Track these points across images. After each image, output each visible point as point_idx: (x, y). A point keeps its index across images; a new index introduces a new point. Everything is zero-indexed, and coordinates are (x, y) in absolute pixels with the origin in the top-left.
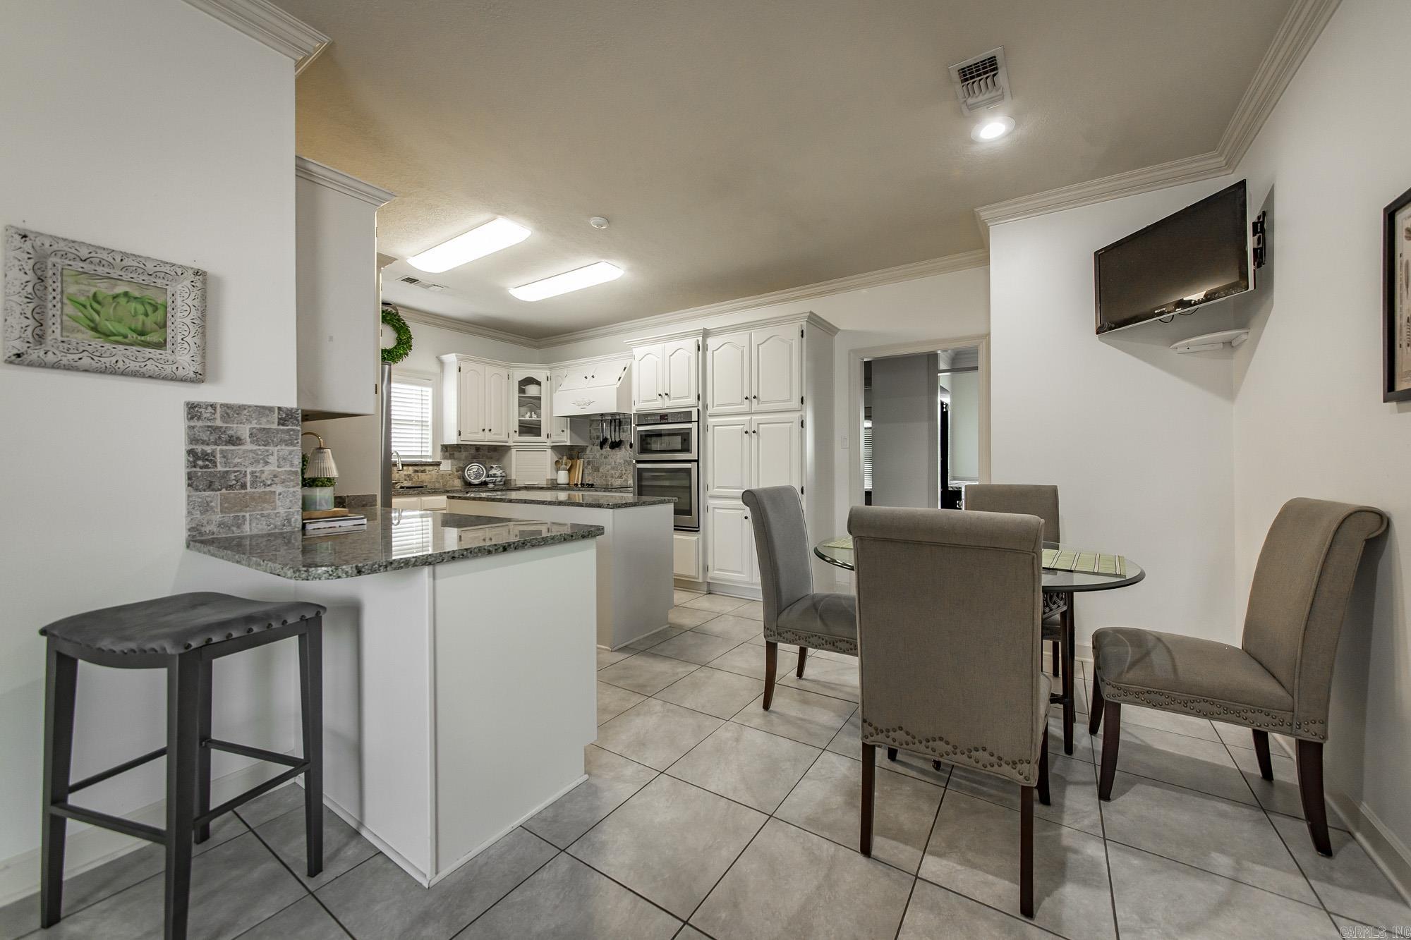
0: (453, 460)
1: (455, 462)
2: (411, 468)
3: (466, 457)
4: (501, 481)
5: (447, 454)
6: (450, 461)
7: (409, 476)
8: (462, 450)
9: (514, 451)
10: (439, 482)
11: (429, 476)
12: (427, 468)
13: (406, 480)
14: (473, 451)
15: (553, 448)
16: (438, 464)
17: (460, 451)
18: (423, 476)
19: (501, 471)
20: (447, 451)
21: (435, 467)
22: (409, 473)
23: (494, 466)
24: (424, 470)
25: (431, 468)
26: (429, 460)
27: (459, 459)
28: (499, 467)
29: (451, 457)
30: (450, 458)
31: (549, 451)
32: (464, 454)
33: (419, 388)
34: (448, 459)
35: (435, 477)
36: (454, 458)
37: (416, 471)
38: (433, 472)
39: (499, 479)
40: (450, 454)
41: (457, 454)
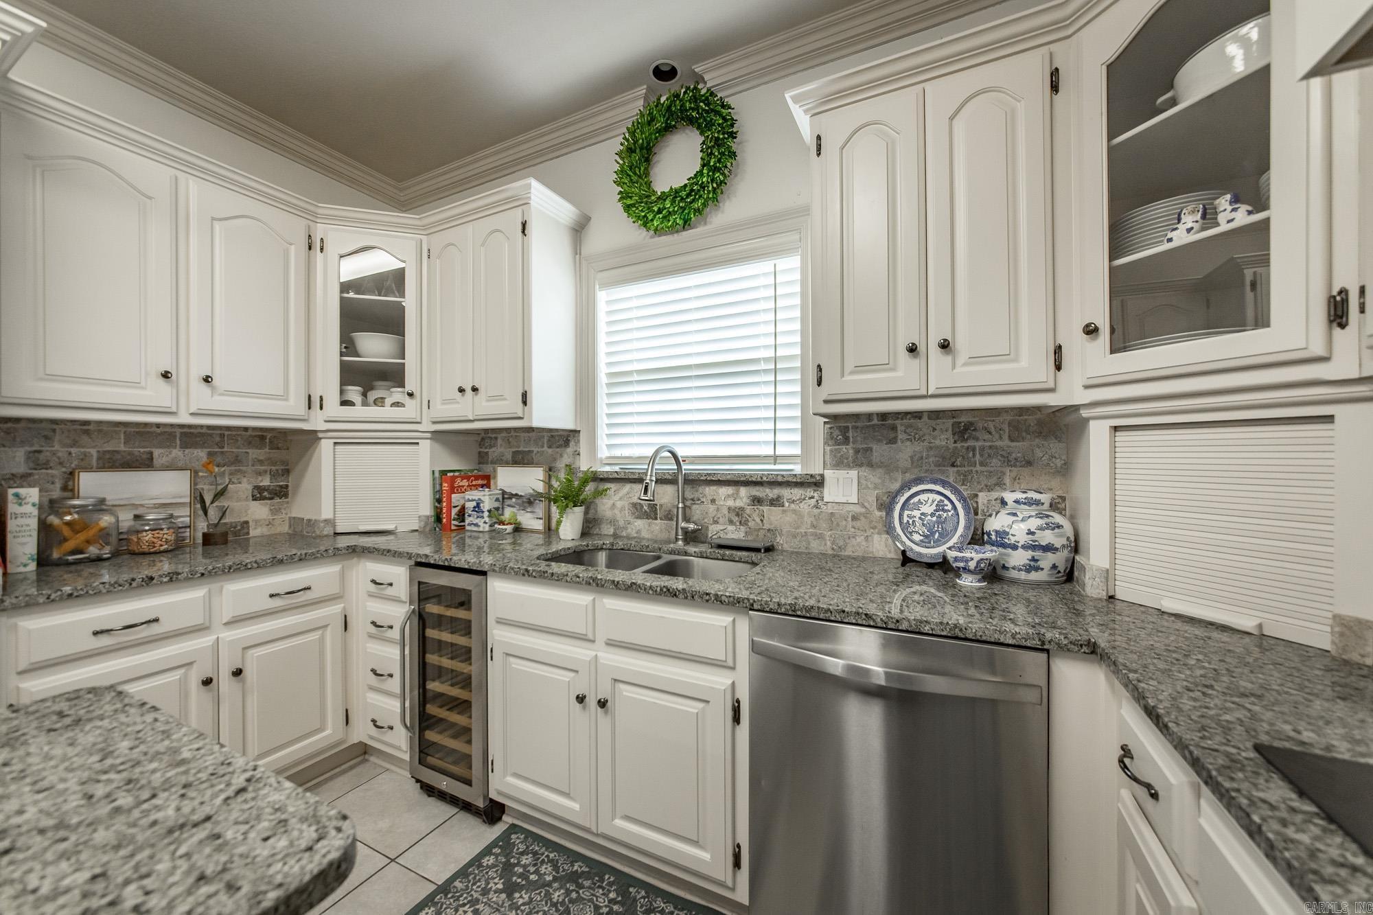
0: (865, 472)
1: (873, 477)
2: (743, 491)
3: (917, 461)
4: (1032, 567)
5: (848, 450)
6: (853, 473)
7: (739, 512)
8: (901, 436)
9: (1105, 428)
10: (820, 537)
11: (789, 518)
12: (786, 493)
13: (731, 522)
14: (944, 439)
16: (817, 483)
17: (893, 441)
18: (773, 516)
19: (1034, 523)
20: (846, 441)
21: (810, 492)
22: (739, 503)
23: (1010, 497)
24: (779, 498)
25: (797, 493)
26: (797, 469)
27: (889, 468)
28: (1030, 502)
29: (862, 459)
30: (857, 464)
32: (906, 451)
33: (765, 266)
34: (849, 467)
35: (808, 520)
36: (870, 465)
37: (757, 501)
38: (805, 507)
39: (1019, 558)
40: (857, 451)
41: (880, 451)
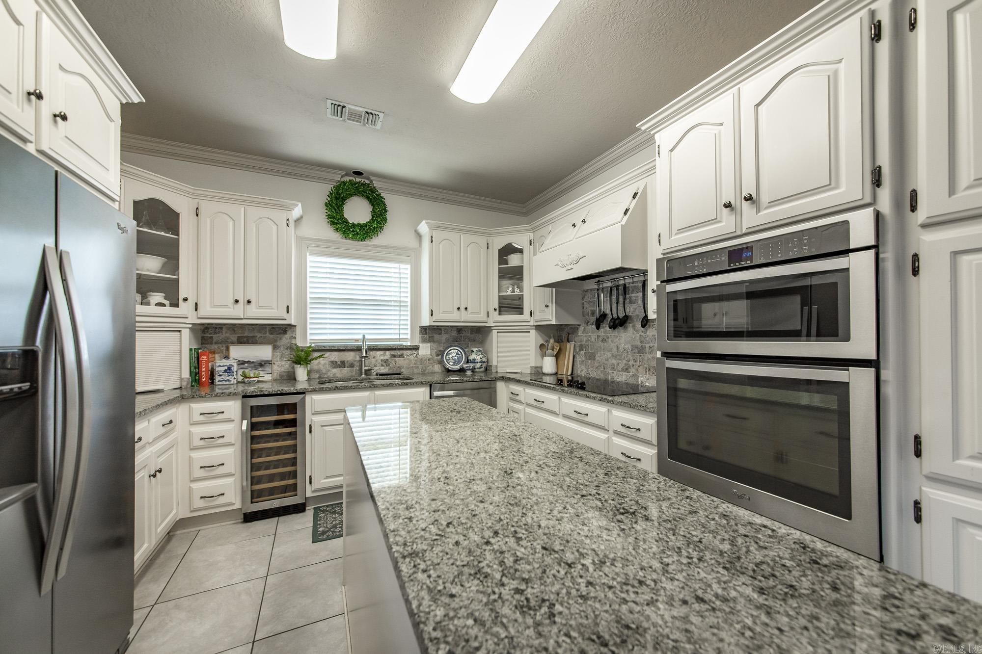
0: (432, 344)
1: (435, 345)
2: (388, 353)
3: (447, 340)
4: (481, 368)
5: (427, 336)
6: (429, 345)
7: (386, 361)
8: (443, 332)
9: (494, 332)
10: (417, 367)
11: (406, 362)
12: (405, 352)
13: (382, 365)
14: (454, 334)
15: (539, 328)
16: (416, 348)
17: (440, 334)
18: (400, 362)
19: (481, 356)
20: (426, 333)
21: (414, 352)
22: (386, 358)
23: (475, 350)
24: (402, 354)
25: (409, 352)
26: (409, 344)
27: (439, 342)
28: (480, 351)
29: (431, 340)
30: (429, 341)
31: (533, 332)
32: (444, 337)
33: (397, 265)
34: (427, 342)
35: (413, 362)
36: (434, 342)
37: (393, 356)
38: (412, 357)
39: (478, 365)
40: (430, 337)
41: (437, 337)
